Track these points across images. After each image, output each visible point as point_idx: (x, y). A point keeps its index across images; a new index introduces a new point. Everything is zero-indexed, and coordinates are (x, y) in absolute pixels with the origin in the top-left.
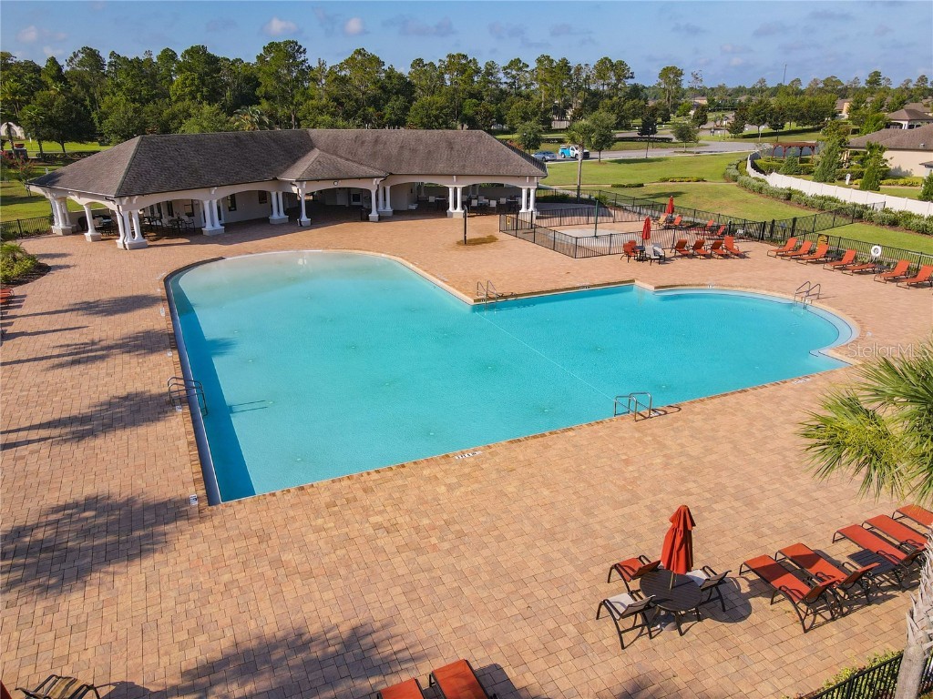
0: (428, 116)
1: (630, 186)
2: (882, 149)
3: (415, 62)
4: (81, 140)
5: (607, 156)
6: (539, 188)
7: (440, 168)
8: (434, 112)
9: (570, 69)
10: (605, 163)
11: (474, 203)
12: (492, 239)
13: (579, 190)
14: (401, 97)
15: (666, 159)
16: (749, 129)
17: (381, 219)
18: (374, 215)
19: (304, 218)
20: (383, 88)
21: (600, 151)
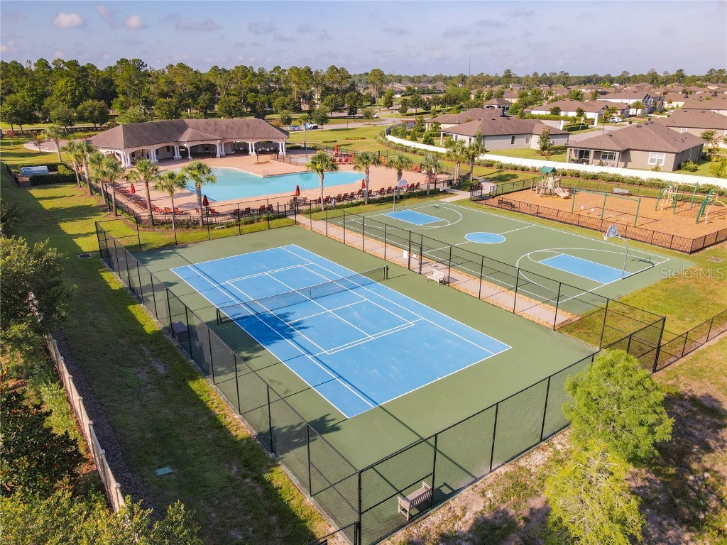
0: (229, 107)
1: (331, 142)
2: (440, 124)
3: (213, 68)
4: (30, 123)
5: (326, 127)
6: (286, 144)
7: (245, 135)
8: (233, 105)
9: (311, 73)
10: (325, 131)
11: (260, 150)
12: (268, 162)
13: (305, 144)
14: (208, 93)
15: (356, 129)
16: (410, 110)
17: (221, 157)
18: (218, 155)
19: (190, 157)
20: (197, 87)
21: (322, 125)
